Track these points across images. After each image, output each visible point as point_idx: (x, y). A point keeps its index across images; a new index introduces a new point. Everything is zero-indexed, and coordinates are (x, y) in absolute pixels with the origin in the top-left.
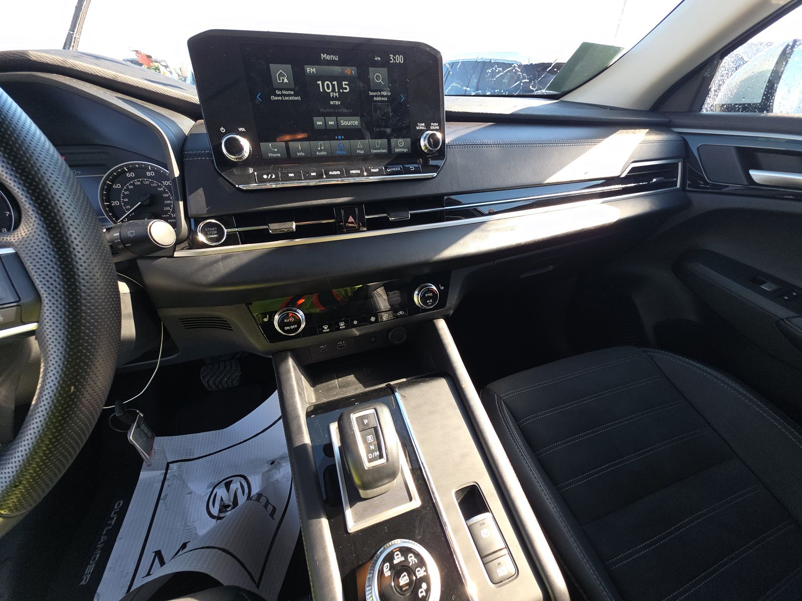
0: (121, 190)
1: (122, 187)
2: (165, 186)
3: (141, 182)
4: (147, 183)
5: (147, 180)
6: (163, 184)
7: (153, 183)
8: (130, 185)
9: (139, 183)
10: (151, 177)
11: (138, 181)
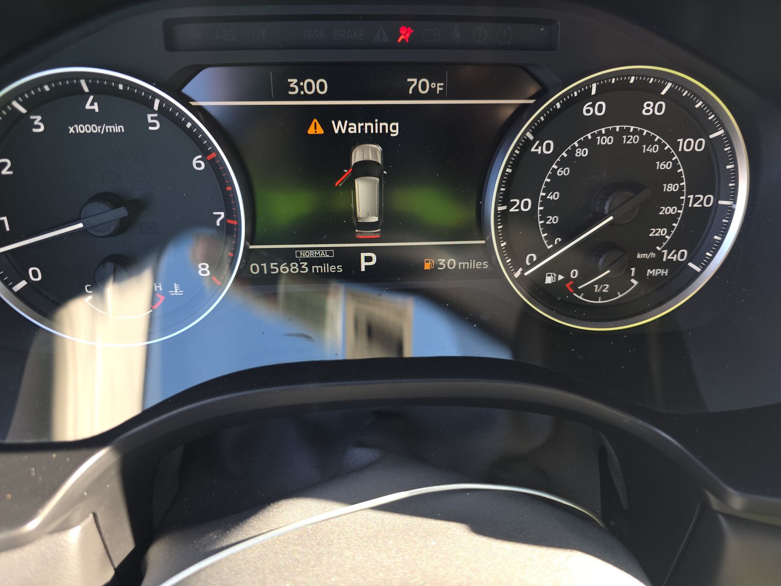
0: (551, 158)
1: (557, 152)
2: (682, 155)
3: (618, 136)
4: (634, 139)
5: (635, 132)
6: (676, 149)
7: (649, 140)
8: (582, 145)
9: (608, 141)
10: (651, 122)
11: (608, 133)
